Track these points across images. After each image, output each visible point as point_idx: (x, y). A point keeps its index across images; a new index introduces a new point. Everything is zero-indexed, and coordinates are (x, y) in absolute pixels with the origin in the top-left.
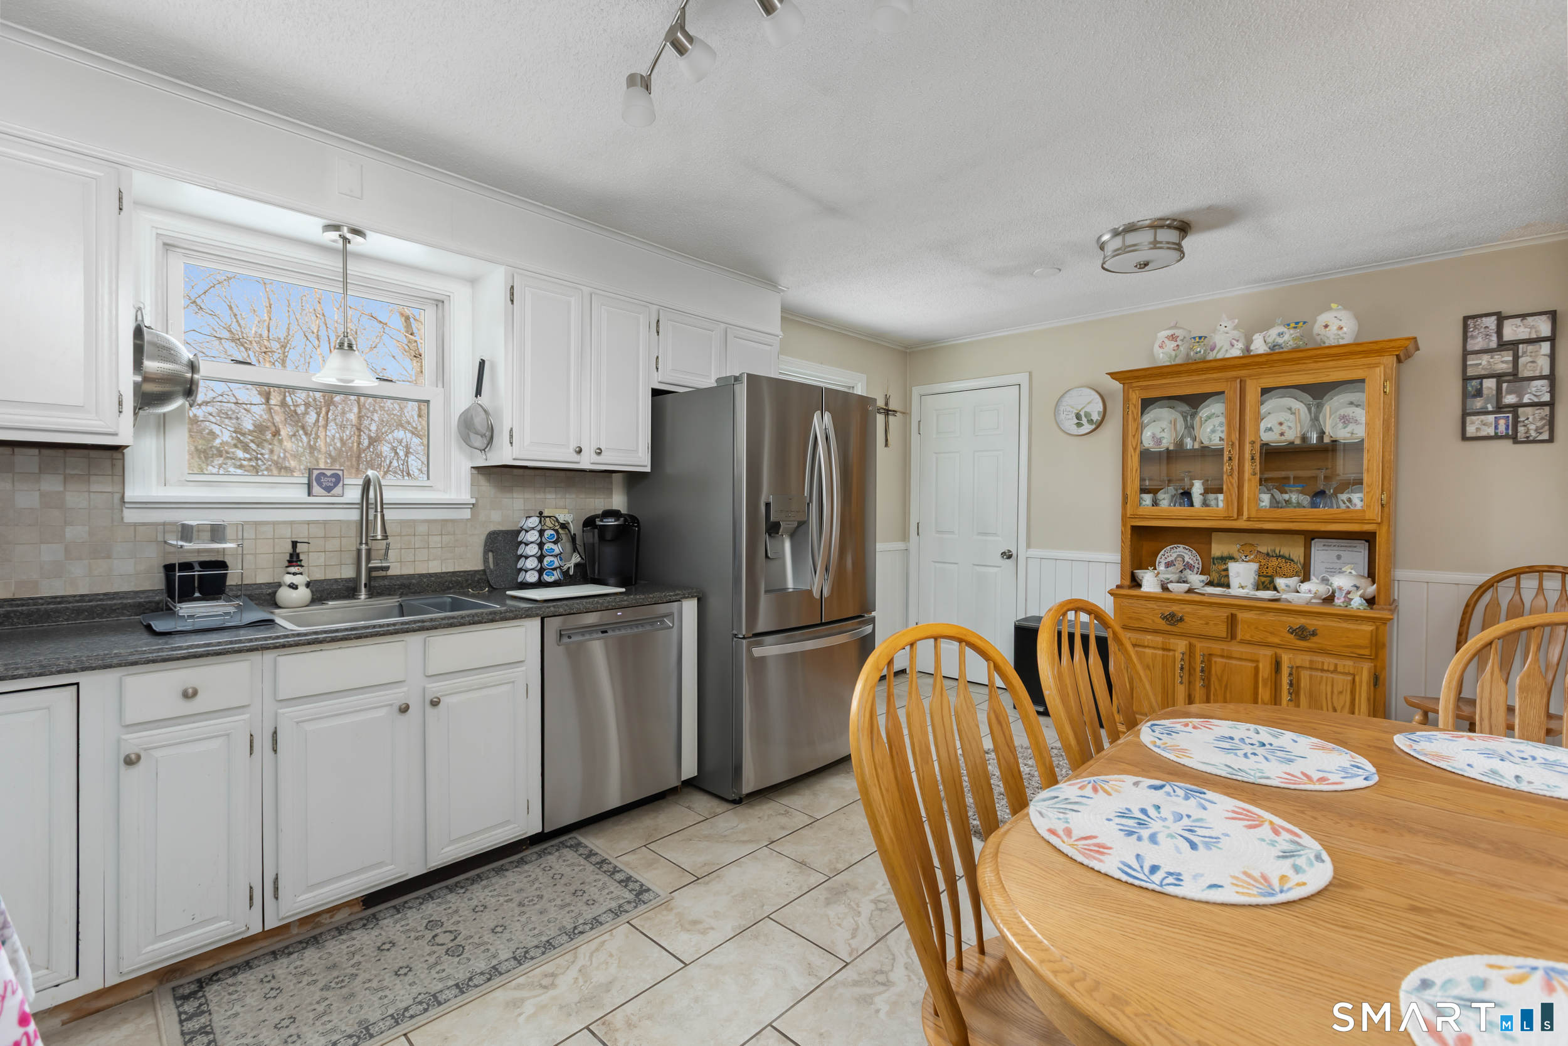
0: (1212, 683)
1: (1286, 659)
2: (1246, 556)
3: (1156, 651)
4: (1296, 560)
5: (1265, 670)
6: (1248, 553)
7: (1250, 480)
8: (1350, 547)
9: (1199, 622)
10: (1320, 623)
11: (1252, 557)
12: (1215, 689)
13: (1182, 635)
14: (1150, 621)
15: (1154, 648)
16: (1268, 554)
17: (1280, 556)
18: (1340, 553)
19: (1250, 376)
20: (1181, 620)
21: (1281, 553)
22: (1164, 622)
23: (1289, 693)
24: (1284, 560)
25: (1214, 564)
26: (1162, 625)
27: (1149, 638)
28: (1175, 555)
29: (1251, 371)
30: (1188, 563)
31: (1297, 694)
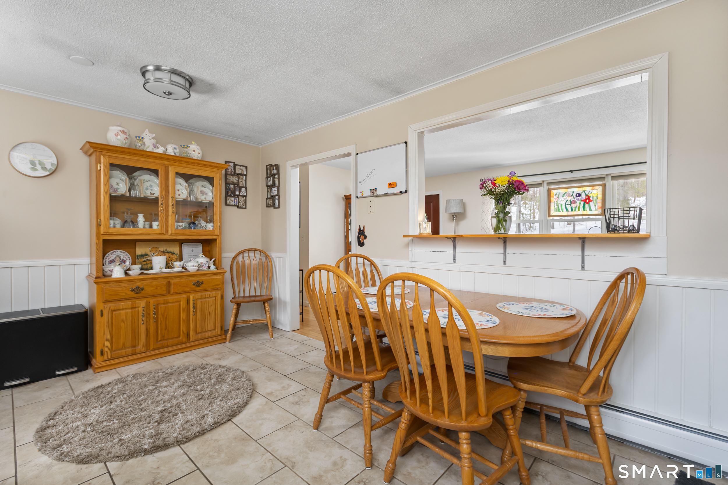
0: (159, 318)
1: (191, 297)
2: (154, 253)
3: (127, 311)
4: (176, 254)
5: (183, 304)
6: (155, 252)
7: (172, 215)
8: (196, 246)
9: (152, 289)
10: (204, 278)
11: (157, 253)
12: (161, 321)
13: (143, 297)
14: (124, 294)
15: (126, 309)
16: (164, 252)
17: (169, 252)
18: (193, 249)
19: (170, 165)
20: (143, 289)
21: (170, 251)
22: (133, 293)
23: (193, 312)
24: (171, 254)
25: (138, 259)
26: (132, 294)
27: (123, 304)
28: (114, 256)
29: (170, 163)
30: (123, 260)
31: (196, 311)
